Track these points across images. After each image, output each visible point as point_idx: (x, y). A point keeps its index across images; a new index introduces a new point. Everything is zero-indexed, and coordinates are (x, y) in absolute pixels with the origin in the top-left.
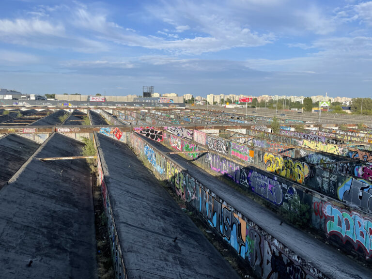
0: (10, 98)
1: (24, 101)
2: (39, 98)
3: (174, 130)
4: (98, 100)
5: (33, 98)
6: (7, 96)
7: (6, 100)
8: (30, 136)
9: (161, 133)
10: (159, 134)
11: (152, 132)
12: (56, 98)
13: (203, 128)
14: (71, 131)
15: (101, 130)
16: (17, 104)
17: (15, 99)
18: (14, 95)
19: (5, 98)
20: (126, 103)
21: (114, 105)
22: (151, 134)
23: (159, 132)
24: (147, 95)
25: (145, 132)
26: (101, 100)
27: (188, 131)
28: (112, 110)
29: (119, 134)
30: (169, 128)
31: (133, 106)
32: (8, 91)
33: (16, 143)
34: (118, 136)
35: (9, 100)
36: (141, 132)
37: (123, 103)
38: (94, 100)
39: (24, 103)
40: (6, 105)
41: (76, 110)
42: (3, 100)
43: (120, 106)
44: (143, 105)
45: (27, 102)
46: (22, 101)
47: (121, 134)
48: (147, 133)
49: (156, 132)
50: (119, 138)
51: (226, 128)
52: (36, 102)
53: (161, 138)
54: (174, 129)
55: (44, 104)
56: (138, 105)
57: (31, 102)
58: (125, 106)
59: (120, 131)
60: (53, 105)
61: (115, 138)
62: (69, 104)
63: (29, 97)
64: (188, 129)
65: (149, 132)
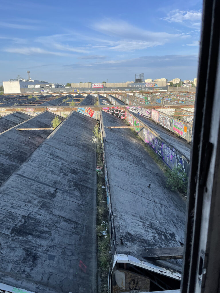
0: (39, 87)
1: (47, 89)
2: (58, 86)
3: (135, 110)
4: (98, 87)
5: (53, 87)
6: (37, 85)
7: (36, 88)
8: (31, 113)
9: (123, 112)
10: (122, 112)
11: (117, 111)
12: (72, 86)
13: (160, 107)
14: (57, 110)
15: (79, 110)
16: (43, 91)
17: (42, 87)
18: (41, 85)
19: (36, 87)
20: (118, 88)
21: (110, 90)
22: (115, 112)
23: (122, 111)
24: (138, 81)
25: (111, 111)
26: (100, 87)
27: (147, 110)
28: (105, 94)
29: (92, 113)
30: (131, 108)
31: (124, 90)
32: (39, 82)
33: (19, 118)
34: (91, 114)
35: (38, 88)
36: (108, 111)
37: (116, 88)
38: (95, 87)
39: (48, 90)
40: (36, 92)
41: (80, 95)
42: (35, 88)
43: (114, 91)
44: (132, 89)
45: (50, 89)
46: (46, 89)
47: (93, 113)
48: (112, 112)
49: (120, 111)
50: (92, 116)
51: (182, 107)
52: (55, 89)
53: (124, 116)
54: (135, 108)
55: (60, 91)
56: (128, 90)
57: (52, 89)
58: (118, 90)
59: (92, 110)
60: (66, 91)
61: (89, 115)
62: (78, 90)
63: (51, 86)
64: (147, 109)
65: (115, 111)
